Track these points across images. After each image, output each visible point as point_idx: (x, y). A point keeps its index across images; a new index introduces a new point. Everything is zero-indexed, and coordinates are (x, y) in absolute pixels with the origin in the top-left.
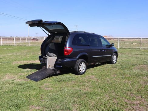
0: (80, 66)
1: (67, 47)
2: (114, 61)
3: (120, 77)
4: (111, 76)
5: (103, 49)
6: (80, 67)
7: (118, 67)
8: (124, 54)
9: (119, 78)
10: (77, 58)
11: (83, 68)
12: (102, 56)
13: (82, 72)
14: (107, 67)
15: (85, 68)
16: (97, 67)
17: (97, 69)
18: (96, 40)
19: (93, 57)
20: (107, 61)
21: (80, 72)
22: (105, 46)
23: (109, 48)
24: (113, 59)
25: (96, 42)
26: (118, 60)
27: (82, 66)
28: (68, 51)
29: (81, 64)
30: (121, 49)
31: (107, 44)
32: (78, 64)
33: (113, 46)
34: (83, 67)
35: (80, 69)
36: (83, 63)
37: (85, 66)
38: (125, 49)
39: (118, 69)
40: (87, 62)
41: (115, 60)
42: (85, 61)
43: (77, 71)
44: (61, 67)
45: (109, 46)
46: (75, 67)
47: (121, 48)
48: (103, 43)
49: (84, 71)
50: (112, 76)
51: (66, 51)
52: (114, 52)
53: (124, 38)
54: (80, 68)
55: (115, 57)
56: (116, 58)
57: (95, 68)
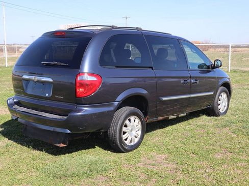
0: (126, 126)
1: (83, 74)
2: (222, 107)
3: (241, 161)
4: (216, 156)
5: (190, 77)
6: (124, 129)
7: (234, 127)
8: (245, 87)
9: (239, 165)
10: (116, 103)
11: (134, 133)
12: (188, 96)
13: (132, 144)
14: (202, 127)
15: (140, 133)
16: (174, 126)
17: (175, 133)
18: (171, 51)
19: (164, 99)
20: (203, 108)
21: (125, 144)
22: (196, 68)
23: (208, 72)
24: (219, 102)
25: (171, 57)
26: (232, 105)
27: (129, 128)
28: (87, 85)
29: (127, 122)
30: (236, 74)
31: (202, 62)
32: (120, 123)
33: (218, 67)
34: (133, 129)
35: (124, 137)
36: (132, 118)
37: (140, 126)
38: (245, 72)
39: (234, 133)
40: (145, 114)
41: (224, 104)
42: (141, 113)
43: (115, 142)
44: (68, 131)
45: (208, 67)
46: (111, 131)
47: (235, 71)
48: (190, 60)
49: (136, 140)
50: (219, 156)
51: (82, 85)
52: (220, 83)
53: (239, 47)
54: (124, 133)
55: (224, 96)
56: (226, 99)
57: (169, 128)
